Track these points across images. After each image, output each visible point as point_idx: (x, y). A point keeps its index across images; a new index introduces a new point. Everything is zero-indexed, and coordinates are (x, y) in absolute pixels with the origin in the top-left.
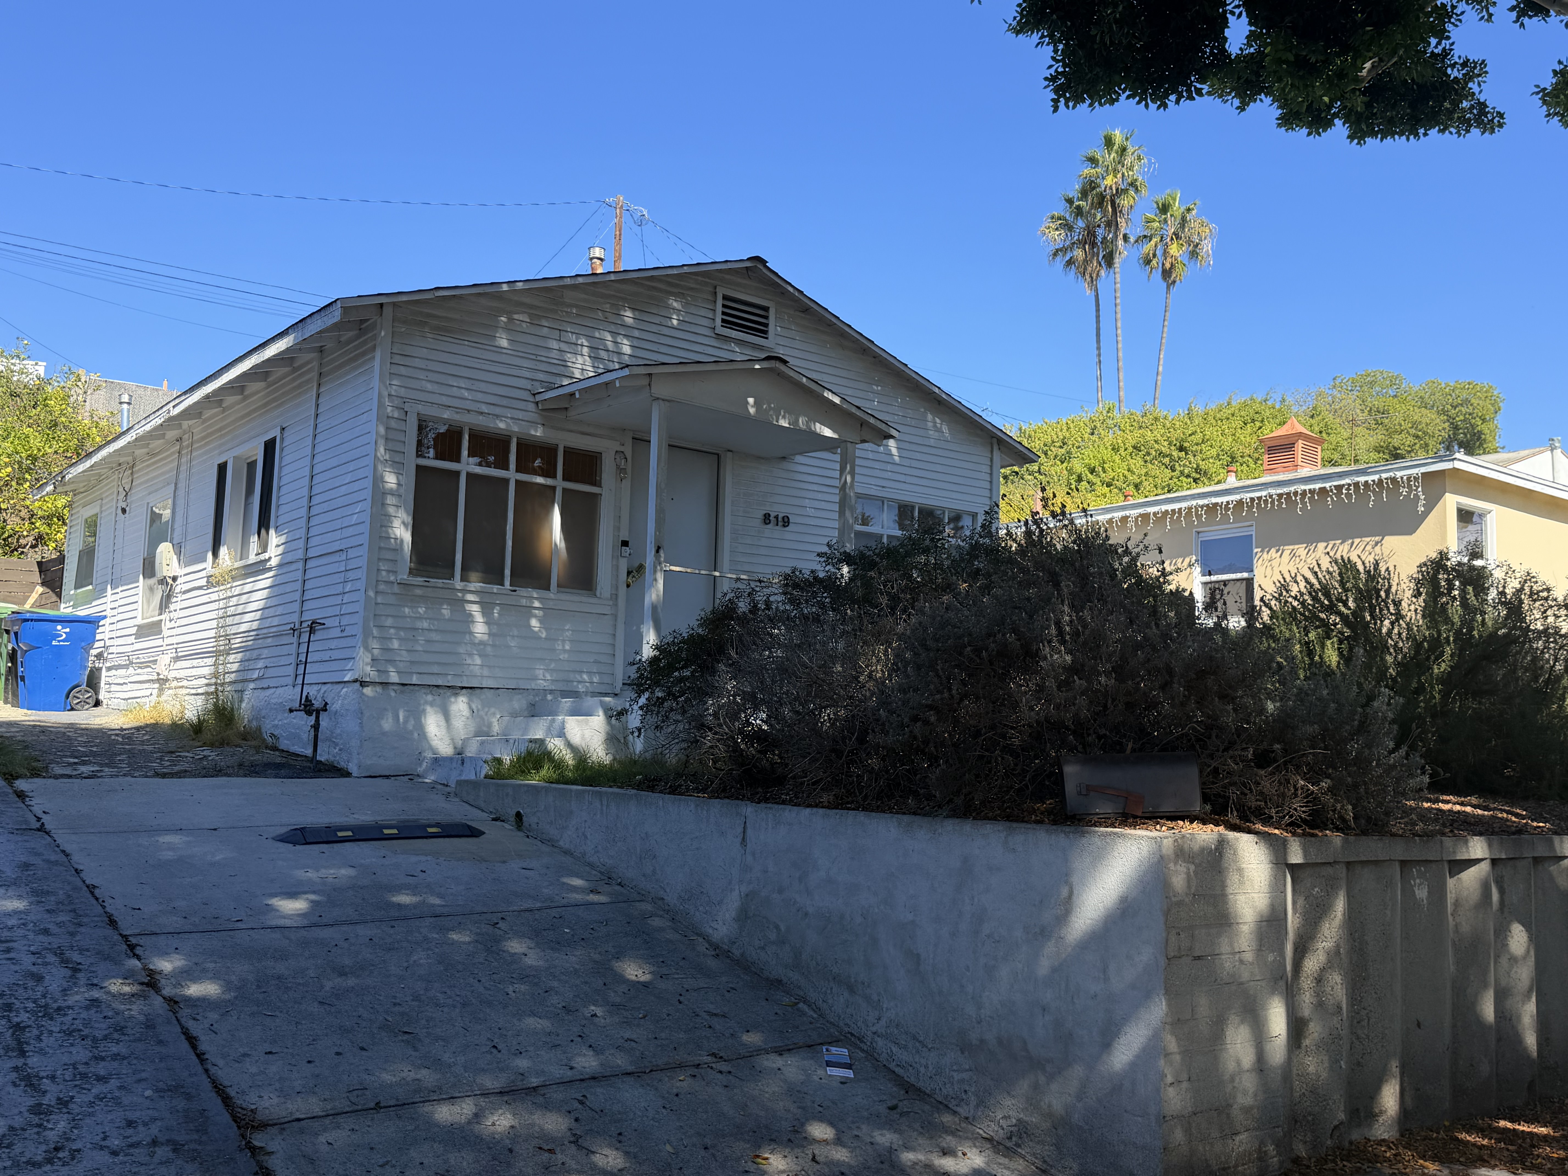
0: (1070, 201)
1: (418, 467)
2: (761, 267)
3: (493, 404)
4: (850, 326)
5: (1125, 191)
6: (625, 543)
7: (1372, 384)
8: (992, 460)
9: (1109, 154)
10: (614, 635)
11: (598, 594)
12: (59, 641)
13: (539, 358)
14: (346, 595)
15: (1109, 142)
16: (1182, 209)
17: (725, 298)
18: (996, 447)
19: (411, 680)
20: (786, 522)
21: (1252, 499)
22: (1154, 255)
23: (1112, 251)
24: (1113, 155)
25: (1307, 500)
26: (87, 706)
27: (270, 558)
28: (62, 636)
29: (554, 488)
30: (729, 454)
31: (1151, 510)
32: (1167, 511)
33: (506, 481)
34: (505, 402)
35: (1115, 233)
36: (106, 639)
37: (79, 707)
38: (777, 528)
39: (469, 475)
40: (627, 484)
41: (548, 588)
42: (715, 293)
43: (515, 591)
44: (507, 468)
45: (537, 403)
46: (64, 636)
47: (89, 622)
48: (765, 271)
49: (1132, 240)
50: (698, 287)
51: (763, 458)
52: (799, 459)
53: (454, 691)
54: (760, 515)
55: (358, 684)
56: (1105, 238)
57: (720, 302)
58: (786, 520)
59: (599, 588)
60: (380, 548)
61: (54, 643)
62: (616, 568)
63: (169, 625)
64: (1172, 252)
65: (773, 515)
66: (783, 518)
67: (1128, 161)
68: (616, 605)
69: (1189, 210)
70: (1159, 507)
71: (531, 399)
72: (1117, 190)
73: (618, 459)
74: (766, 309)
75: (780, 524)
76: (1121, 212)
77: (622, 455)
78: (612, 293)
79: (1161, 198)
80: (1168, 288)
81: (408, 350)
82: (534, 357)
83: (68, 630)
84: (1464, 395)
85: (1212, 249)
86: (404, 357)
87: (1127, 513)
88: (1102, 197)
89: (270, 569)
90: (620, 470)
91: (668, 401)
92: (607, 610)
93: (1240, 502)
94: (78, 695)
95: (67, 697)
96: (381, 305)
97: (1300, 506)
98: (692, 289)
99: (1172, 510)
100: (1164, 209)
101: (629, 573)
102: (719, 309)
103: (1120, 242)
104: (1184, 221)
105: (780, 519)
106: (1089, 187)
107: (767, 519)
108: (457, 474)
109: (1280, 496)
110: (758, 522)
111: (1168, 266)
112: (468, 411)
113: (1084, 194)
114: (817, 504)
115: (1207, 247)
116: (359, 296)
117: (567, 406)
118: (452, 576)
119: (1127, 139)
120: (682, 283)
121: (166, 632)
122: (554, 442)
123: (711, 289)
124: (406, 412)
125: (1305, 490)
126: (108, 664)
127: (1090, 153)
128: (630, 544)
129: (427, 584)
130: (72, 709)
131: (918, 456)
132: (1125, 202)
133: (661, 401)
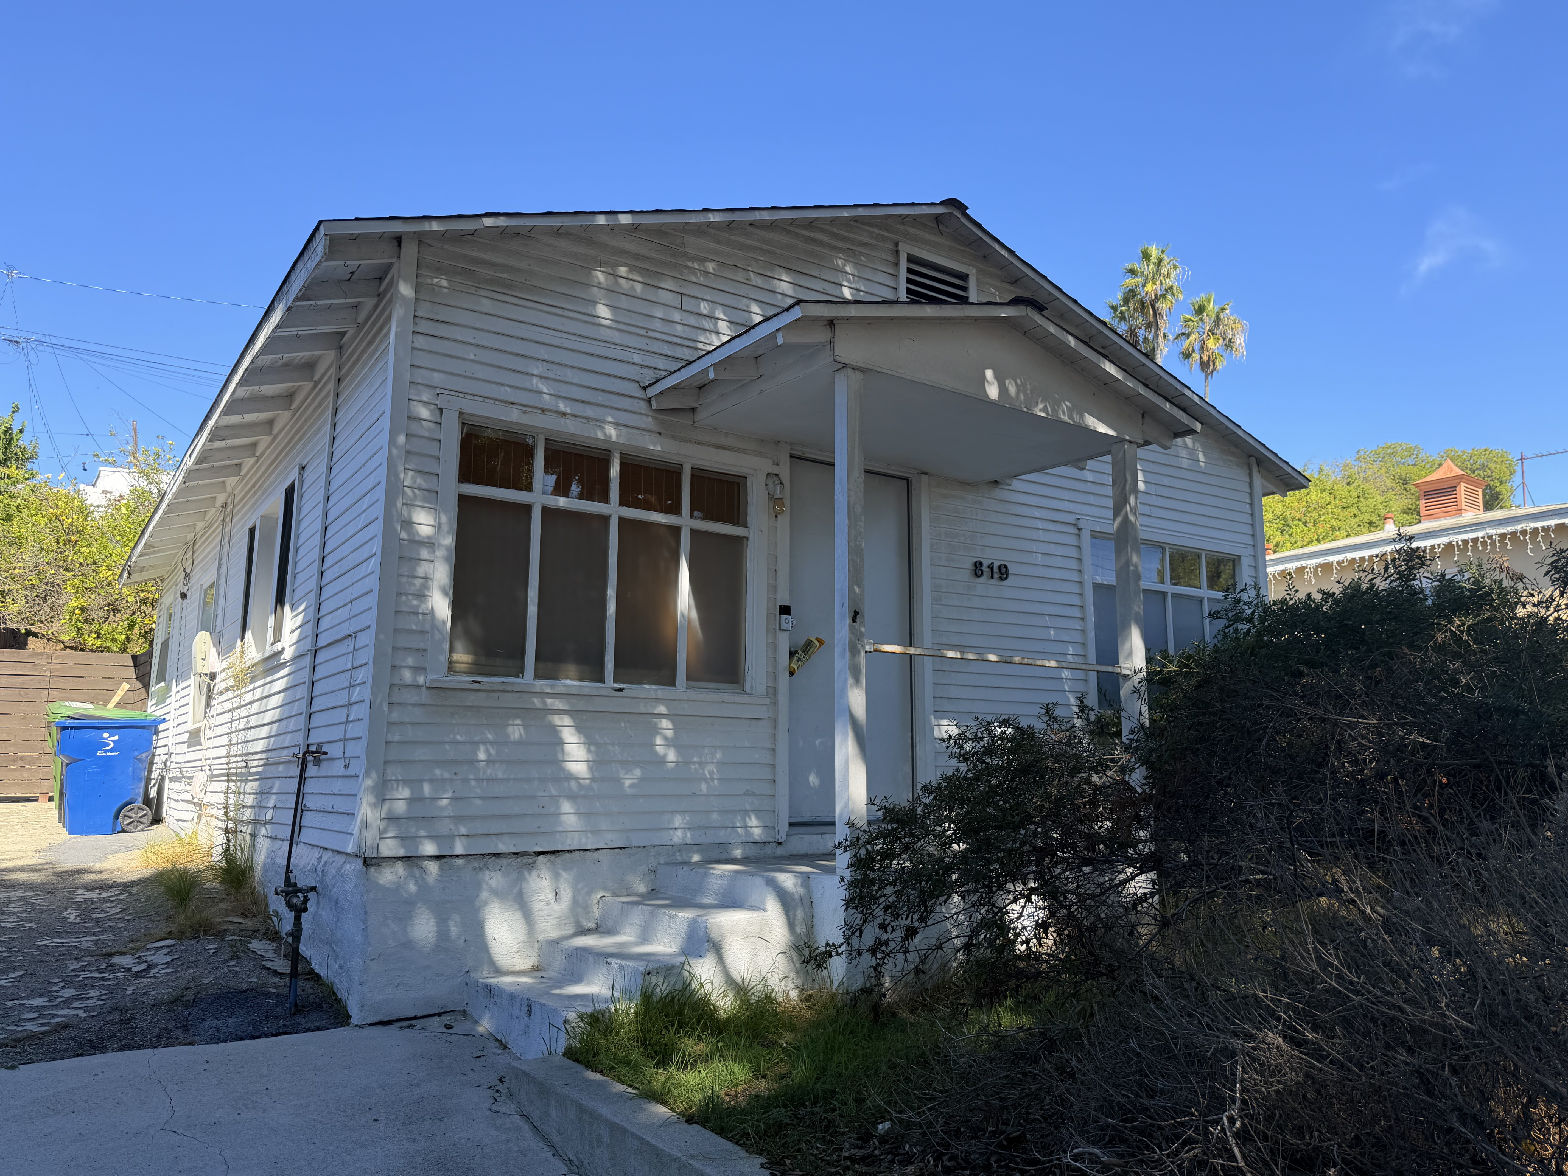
0: (1114, 308)
1: (463, 499)
2: (959, 215)
3: (582, 402)
4: (1075, 302)
5: (1164, 296)
6: (785, 610)
7: (1393, 454)
8: (1251, 485)
9: (1148, 266)
10: (774, 750)
11: (747, 687)
12: (105, 751)
13: (651, 334)
14: (355, 707)
15: (1146, 256)
16: (1217, 309)
17: (911, 259)
18: (1255, 469)
19: (452, 847)
20: (1003, 573)
21: (1465, 542)
22: (1193, 351)
23: (1154, 348)
24: (1151, 266)
25: (1540, 538)
26: (141, 827)
27: (283, 649)
28: (109, 745)
29: (676, 531)
30: (924, 478)
31: (1334, 559)
32: (1354, 559)
33: (605, 520)
34: (600, 398)
35: (1156, 332)
36: (170, 745)
37: (130, 827)
38: (992, 581)
39: (545, 510)
40: (784, 521)
41: (672, 683)
42: (897, 252)
43: (621, 690)
44: (604, 498)
45: (649, 401)
46: (112, 745)
47: (143, 727)
48: (964, 220)
49: (1171, 337)
50: (873, 242)
51: (969, 484)
52: (1016, 484)
53: (526, 860)
54: (969, 565)
55: (360, 862)
56: (1146, 339)
57: (904, 265)
58: (1003, 570)
59: (748, 678)
60: (396, 630)
61: (99, 754)
62: (774, 646)
63: (209, 734)
64: (1209, 345)
65: (986, 563)
66: (1000, 567)
67: (1164, 271)
68: (775, 703)
69: (1223, 310)
70: (1344, 555)
71: (640, 393)
72: (1156, 295)
73: (771, 485)
74: (964, 277)
75: (996, 576)
76: (1160, 314)
77: (775, 478)
78: (756, 244)
79: (1198, 300)
80: (1206, 378)
81: (444, 314)
82: (643, 332)
83: (116, 738)
84: (1482, 460)
85: (1245, 341)
86: (436, 324)
87: (1303, 563)
88: (1142, 303)
89: (283, 665)
90: (775, 501)
91: (862, 370)
92: (761, 712)
93: (1450, 546)
94: (130, 814)
95: (117, 816)
96: (398, 240)
97: (1530, 546)
98: (866, 244)
99: (1360, 558)
100: (1200, 310)
101: (792, 654)
102: (903, 274)
103: (1161, 340)
104: (1217, 321)
105: (996, 570)
106: (1130, 295)
107: (978, 569)
108: (527, 509)
109: (1503, 536)
110: (966, 575)
111: (1205, 358)
112: (543, 411)
113: (1126, 301)
114: (1044, 548)
115: (1240, 340)
116: (357, 219)
117: (695, 405)
118: (520, 671)
119: (1163, 252)
120: (851, 236)
121: (206, 744)
122: (675, 459)
123: (891, 246)
124: (441, 410)
125: (1537, 529)
126: (171, 775)
127: (1129, 266)
128: (792, 611)
129: (476, 686)
130: (124, 831)
131: (1166, 481)
132: (1162, 306)
133: (850, 371)
